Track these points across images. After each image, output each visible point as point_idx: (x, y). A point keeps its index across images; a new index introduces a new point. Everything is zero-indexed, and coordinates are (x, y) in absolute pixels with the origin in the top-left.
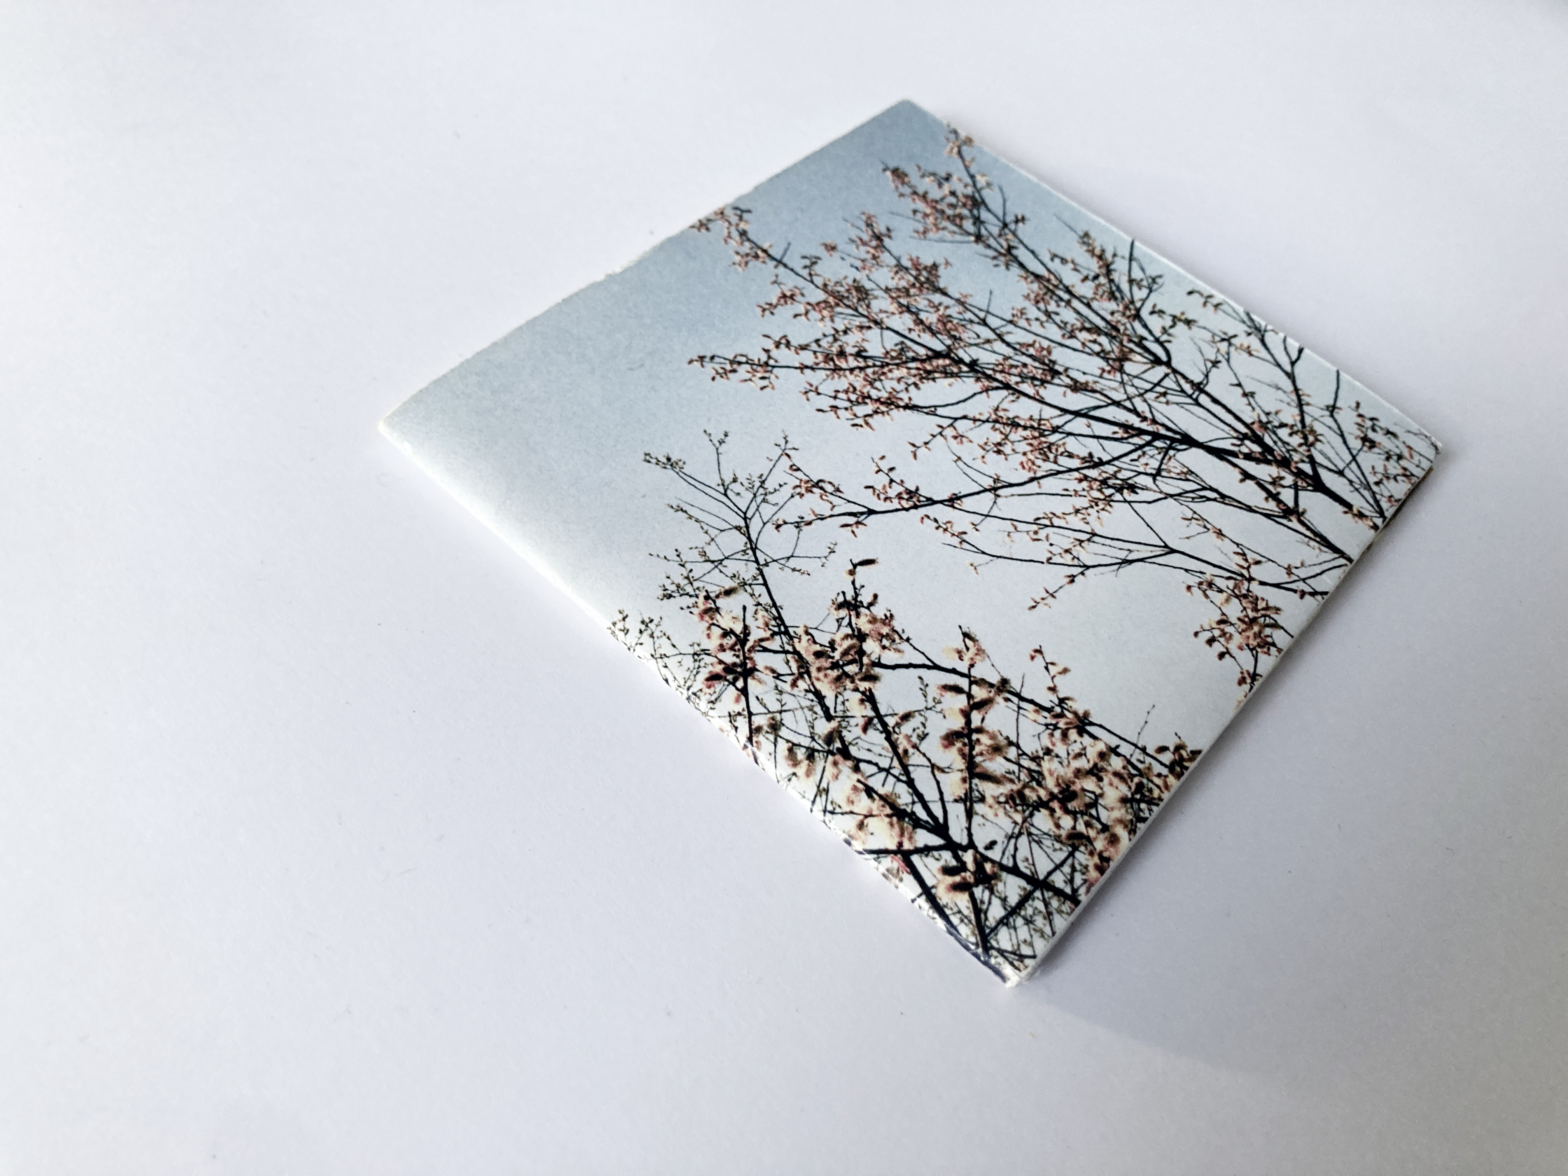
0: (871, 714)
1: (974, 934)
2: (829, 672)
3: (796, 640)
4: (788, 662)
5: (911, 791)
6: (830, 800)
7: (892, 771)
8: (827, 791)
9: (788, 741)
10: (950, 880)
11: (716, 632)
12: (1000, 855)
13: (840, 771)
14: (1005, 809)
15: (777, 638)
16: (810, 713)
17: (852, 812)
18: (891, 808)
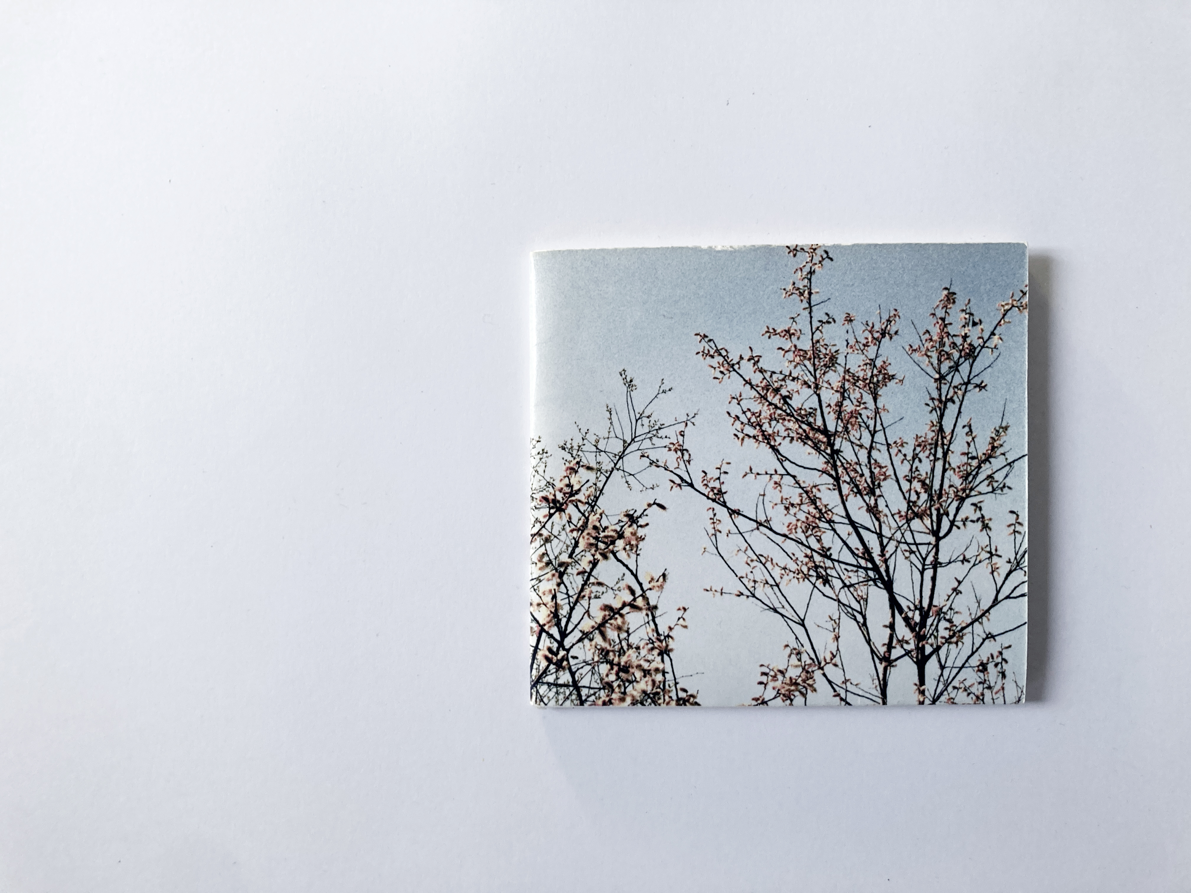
0: (588, 570)
1: (536, 676)
2: (591, 538)
3: (593, 513)
4: (580, 519)
5: (569, 612)
6: (538, 585)
7: (571, 599)
8: (540, 581)
9: (546, 550)
10: (547, 653)
11: (566, 481)
12: (574, 663)
13: (552, 580)
14: (595, 651)
15: (587, 506)
16: (566, 548)
17: (540, 597)
18: (555, 611)
